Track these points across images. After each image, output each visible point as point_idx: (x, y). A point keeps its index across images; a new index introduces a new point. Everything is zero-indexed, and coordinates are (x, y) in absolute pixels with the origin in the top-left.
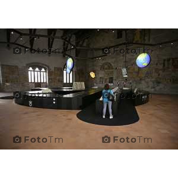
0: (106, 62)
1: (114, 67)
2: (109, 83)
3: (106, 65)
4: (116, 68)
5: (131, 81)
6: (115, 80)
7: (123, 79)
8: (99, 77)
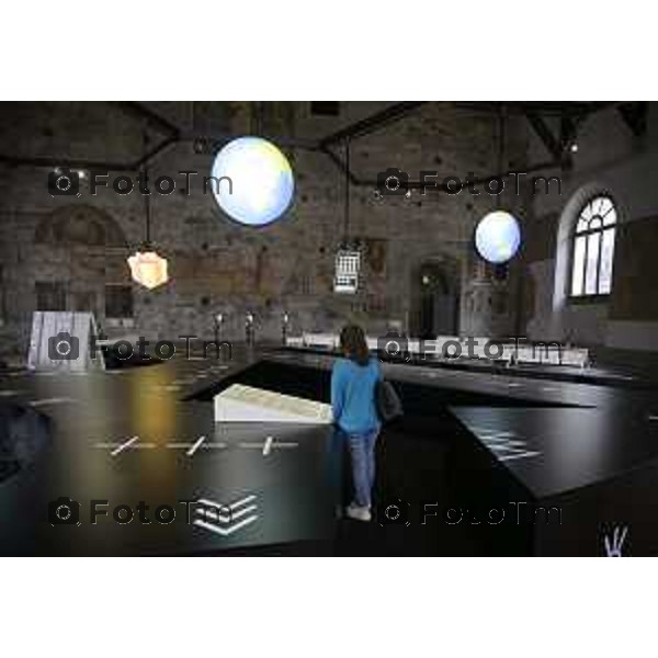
1: (130, 237)
2: (110, 314)
3: (80, 217)
7: (188, 300)
8: (32, 282)
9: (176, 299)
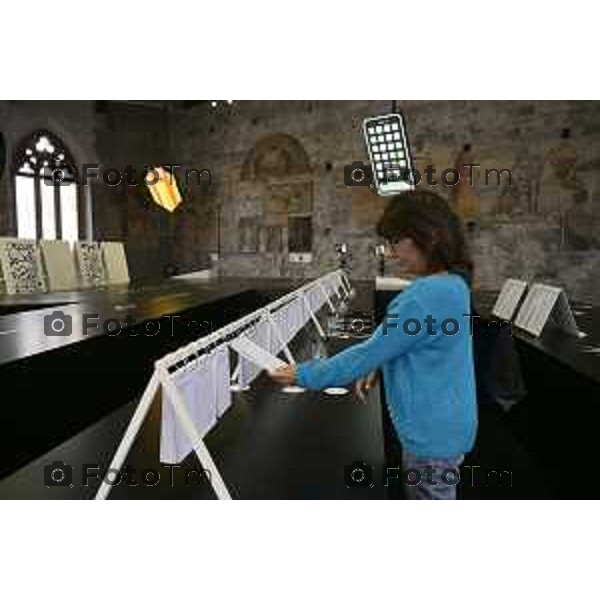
0: (270, 131)
1: (314, 160)
2: (291, 249)
3: (274, 148)
4: (329, 167)
6: (327, 232)
8: (237, 219)
9: (353, 229)
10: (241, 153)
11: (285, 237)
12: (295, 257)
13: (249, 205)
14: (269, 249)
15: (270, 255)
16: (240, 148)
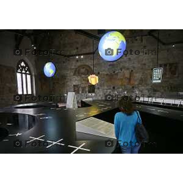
0: (82, 64)
2: (89, 92)
3: (83, 68)
4: (99, 73)
5: (121, 90)
6: (98, 88)
7: (109, 88)
8: (73, 85)
9: (106, 88)
10: (74, 69)
11: (87, 89)
12: (90, 94)
13: (76, 82)
14: (82, 92)
15: (83, 94)
16: (73, 67)
